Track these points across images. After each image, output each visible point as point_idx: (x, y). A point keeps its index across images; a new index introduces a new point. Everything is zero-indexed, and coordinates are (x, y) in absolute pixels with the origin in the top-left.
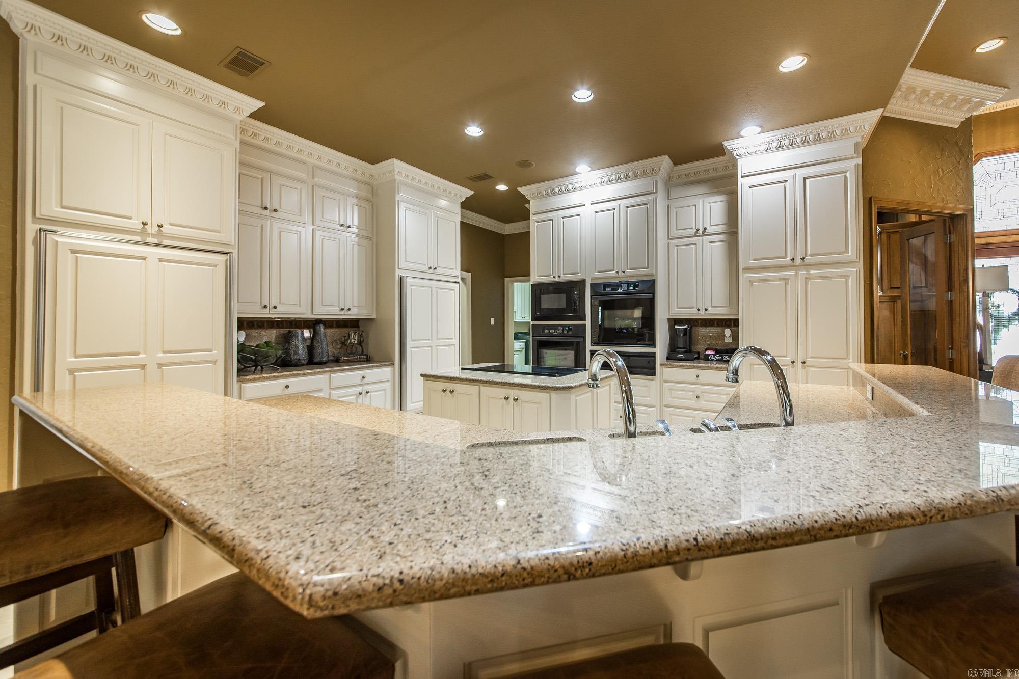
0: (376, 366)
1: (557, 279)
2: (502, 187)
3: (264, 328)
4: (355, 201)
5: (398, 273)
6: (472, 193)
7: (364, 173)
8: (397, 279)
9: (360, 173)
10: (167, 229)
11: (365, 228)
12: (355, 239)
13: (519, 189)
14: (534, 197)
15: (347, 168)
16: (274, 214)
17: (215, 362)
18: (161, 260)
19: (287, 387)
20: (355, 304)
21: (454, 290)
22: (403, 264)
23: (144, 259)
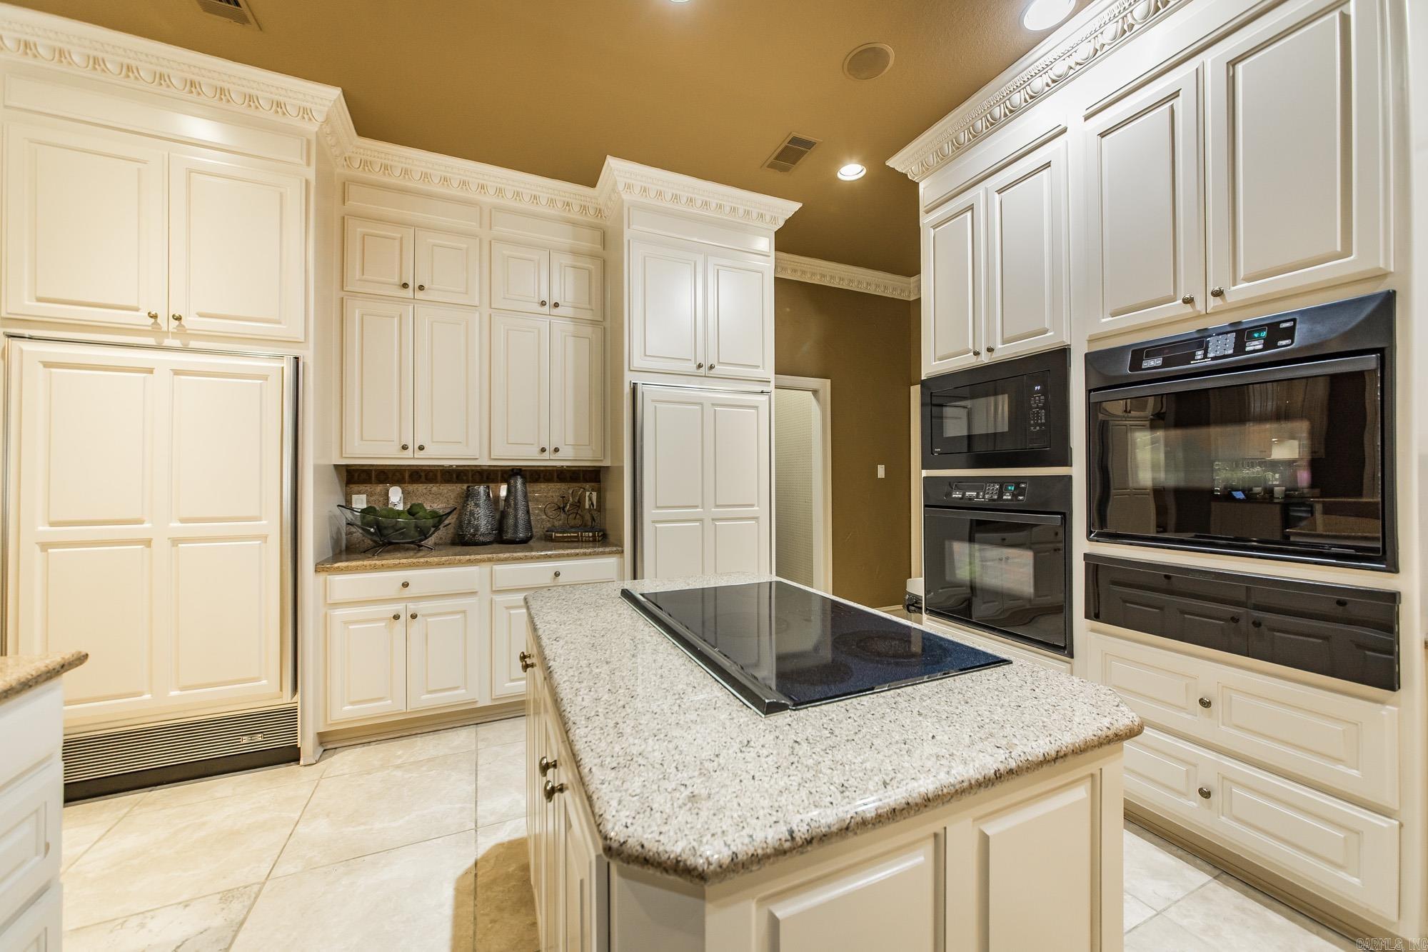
0: (585, 554)
1: (985, 359)
2: (851, 171)
3: (436, 483)
4: (567, 260)
5: (629, 378)
6: (796, 206)
7: (584, 208)
8: (627, 390)
9: (576, 208)
10: (190, 322)
11: (588, 307)
12: (570, 327)
13: (890, 163)
14: (927, 170)
15: (552, 202)
16: (420, 295)
17: (264, 538)
18: (177, 373)
19: (405, 585)
20: (570, 440)
21: (756, 407)
22: (638, 362)
23: (150, 371)
